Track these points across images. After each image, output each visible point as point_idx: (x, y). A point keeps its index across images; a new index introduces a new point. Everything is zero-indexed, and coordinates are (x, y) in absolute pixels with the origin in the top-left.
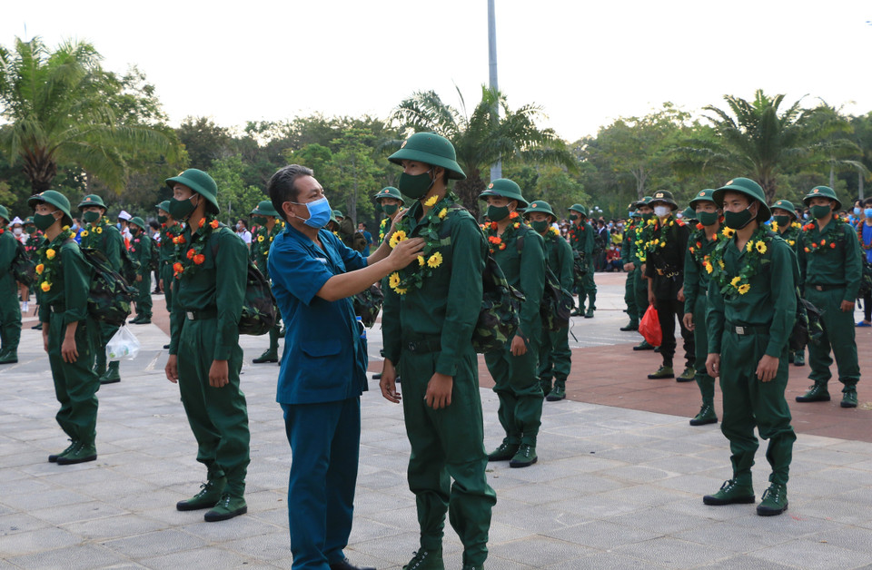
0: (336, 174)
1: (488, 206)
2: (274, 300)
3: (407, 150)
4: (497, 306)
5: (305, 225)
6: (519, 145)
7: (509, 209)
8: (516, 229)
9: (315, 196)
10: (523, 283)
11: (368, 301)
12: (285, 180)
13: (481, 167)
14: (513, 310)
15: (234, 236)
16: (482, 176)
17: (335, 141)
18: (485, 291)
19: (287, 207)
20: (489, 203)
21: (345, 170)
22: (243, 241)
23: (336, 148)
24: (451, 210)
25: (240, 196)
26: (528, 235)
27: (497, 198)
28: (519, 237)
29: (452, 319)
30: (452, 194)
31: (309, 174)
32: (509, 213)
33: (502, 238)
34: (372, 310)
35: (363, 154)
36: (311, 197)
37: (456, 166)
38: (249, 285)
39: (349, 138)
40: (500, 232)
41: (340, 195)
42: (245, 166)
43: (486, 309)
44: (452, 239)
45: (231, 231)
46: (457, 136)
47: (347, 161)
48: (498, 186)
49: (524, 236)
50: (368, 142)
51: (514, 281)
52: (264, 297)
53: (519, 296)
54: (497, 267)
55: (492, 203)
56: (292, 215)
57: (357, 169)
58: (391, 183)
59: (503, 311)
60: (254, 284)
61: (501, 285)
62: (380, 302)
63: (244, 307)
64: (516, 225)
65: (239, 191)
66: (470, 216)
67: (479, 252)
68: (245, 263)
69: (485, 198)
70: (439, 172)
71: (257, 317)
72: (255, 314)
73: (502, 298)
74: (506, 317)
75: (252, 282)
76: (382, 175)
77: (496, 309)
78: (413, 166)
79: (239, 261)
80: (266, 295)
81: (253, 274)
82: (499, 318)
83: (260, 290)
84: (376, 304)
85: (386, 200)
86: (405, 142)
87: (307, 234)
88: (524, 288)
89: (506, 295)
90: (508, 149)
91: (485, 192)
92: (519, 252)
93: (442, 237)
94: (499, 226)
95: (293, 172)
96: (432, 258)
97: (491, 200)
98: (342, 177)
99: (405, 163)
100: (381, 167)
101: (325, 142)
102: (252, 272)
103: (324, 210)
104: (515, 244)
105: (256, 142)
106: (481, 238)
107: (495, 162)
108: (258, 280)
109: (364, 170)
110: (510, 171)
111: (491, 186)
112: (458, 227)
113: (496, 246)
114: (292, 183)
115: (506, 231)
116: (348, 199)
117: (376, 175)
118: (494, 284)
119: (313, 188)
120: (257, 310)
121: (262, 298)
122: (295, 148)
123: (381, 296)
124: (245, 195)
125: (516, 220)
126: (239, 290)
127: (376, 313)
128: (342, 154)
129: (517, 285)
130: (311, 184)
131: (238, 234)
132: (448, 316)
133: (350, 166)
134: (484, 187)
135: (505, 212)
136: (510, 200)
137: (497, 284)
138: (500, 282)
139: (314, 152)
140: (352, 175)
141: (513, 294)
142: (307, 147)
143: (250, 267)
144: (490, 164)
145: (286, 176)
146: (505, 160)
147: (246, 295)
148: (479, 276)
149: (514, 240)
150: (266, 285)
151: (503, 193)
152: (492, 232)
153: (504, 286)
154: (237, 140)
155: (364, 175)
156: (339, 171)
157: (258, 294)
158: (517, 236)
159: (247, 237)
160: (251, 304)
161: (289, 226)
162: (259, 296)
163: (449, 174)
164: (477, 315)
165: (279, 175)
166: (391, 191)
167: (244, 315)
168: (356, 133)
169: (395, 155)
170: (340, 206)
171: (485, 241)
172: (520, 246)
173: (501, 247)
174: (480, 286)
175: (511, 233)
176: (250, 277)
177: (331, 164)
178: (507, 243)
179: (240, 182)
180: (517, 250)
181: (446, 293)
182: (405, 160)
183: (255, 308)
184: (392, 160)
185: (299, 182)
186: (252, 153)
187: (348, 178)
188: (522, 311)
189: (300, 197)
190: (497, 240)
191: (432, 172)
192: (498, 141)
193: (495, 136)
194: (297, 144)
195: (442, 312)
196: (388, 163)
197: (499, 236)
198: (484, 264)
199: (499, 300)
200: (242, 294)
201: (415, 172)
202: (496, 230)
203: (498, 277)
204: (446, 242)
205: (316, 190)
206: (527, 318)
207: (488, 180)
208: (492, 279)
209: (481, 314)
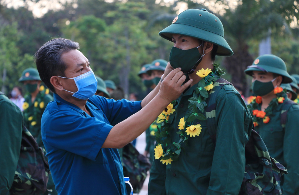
0: (109, 46)
1: (253, 81)
2: (47, 167)
3: (178, 26)
4: (259, 177)
5: (73, 97)
6: (289, 21)
7: (274, 84)
8: (280, 103)
9: (82, 69)
10: (286, 157)
11: (135, 169)
12: (51, 55)
13: (251, 42)
14: (275, 182)
15: (10, 104)
16: (251, 52)
17: (110, 14)
18: (247, 162)
19: (55, 81)
20: (254, 78)
21: (118, 42)
22: (18, 108)
23: (110, 21)
24: (217, 84)
25: (15, 64)
26: (292, 109)
27: (263, 73)
28: (283, 112)
29: (215, 188)
30: (219, 69)
31: (74, 48)
32: (273, 88)
33: (266, 112)
34: (139, 177)
35: (137, 27)
36: (78, 71)
37: (223, 41)
38: (22, 151)
39: (124, 11)
40: (265, 106)
41: (113, 67)
42: (20, 35)
43: (249, 180)
44: (216, 112)
45: (6, 98)
46: (228, 12)
47: (121, 34)
48: (265, 62)
49: (289, 110)
50: (142, 16)
51: (278, 153)
52: (36, 163)
53: (281, 168)
54: (260, 140)
55: (257, 78)
56: (60, 88)
57: (130, 42)
58: (163, 56)
59: (265, 182)
60: (27, 151)
61: (263, 157)
62: (147, 170)
63: (17, 173)
64: (281, 100)
65: (14, 59)
66: (236, 90)
67: (243, 125)
68: (19, 130)
69: (251, 73)
70: (208, 47)
71: (28, 182)
72: (26, 179)
73: (264, 170)
74: (268, 189)
75: (25, 148)
76: (154, 48)
77: (258, 181)
78: (183, 41)
79: (13, 126)
80: (39, 161)
81: (27, 141)
82: (260, 189)
83: (33, 157)
84: (143, 171)
85: (156, 73)
86: (177, 18)
87: (76, 104)
88: (287, 161)
89: (268, 166)
90: (277, 25)
91: (251, 68)
92: (283, 126)
93: (207, 109)
94: (263, 100)
95: (60, 47)
96: (192, 127)
97: (256, 75)
98: (116, 49)
99: (176, 38)
100: (153, 39)
101: (99, 14)
102: (26, 139)
103: (91, 82)
104: (280, 118)
105: (31, 13)
106: (245, 112)
107: (265, 38)
108: (32, 146)
109: (137, 43)
110: (279, 47)
111: (257, 61)
112: (224, 100)
113: (260, 120)
114: (59, 58)
115: (270, 106)
116: (121, 71)
117: (148, 48)
118: (257, 155)
119: (80, 63)
120: (29, 176)
121: (34, 164)
122: (70, 19)
123: (147, 164)
124: (20, 64)
125: (280, 95)
126: (12, 155)
127: (143, 180)
128: (117, 27)
129: (280, 158)
130: (77, 59)
131: (13, 102)
132: (212, 185)
133: (123, 39)
134: (251, 62)
135: (270, 87)
136: (275, 75)
137: (259, 156)
138: (262, 154)
139: (89, 24)
140: (126, 47)
141: (275, 166)
142: (82, 19)
143: (24, 134)
144: (259, 39)
145: (53, 52)
146: (275, 36)
147: (19, 161)
148: (242, 148)
149: (278, 114)
150: (39, 151)
151: (268, 69)
152: (257, 106)
153: (266, 159)
154: (12, 10)
155: (136, 48)
156: (113, 43)
157: (32, 160)
158: (281, 110)
159: (21, 104)
160: (23, 170)
161: (58, 97)
162: (32, 162)
163: (217, 50)
164: (239, 185)
165: (46, 50)
166: (162, 64)
167: (16, 181)
168: (131, 7)
169: (167, 29)
170: (113, 77)
171: (249, 115)
172: (284, 120)
173: (265, 121)
174: (243, 157)
175: (275, 107)
176: (24, 143)
177: (105, 37)
178: (270, 116)
179: (15, 50)
180: (281, 124)
181: (209, 164)
182: (176, 34)
183: (28, 174)
184: (163, 35)
185: (65, 57)
186: (28, 23)
187: (121, 50)
188: (285, 184)
189: (67, 72)
190: (261, 113)
191: (201, 48)
192: (268, 17)
193: (265, 12)
194: (73, 15)
195: (206, 182)
196: (160, 37)
197: (263, 110)
198: (247, 136)
199: (261, 171)
200: (15, 159)
201: (185, 47)
202: (261, 104)
203: (261, 149)
204: (211, 114)
205: (83, 64)
206: (290, 190)
207: (257, 55)
208: (255, 151)
209: (244, 185)
